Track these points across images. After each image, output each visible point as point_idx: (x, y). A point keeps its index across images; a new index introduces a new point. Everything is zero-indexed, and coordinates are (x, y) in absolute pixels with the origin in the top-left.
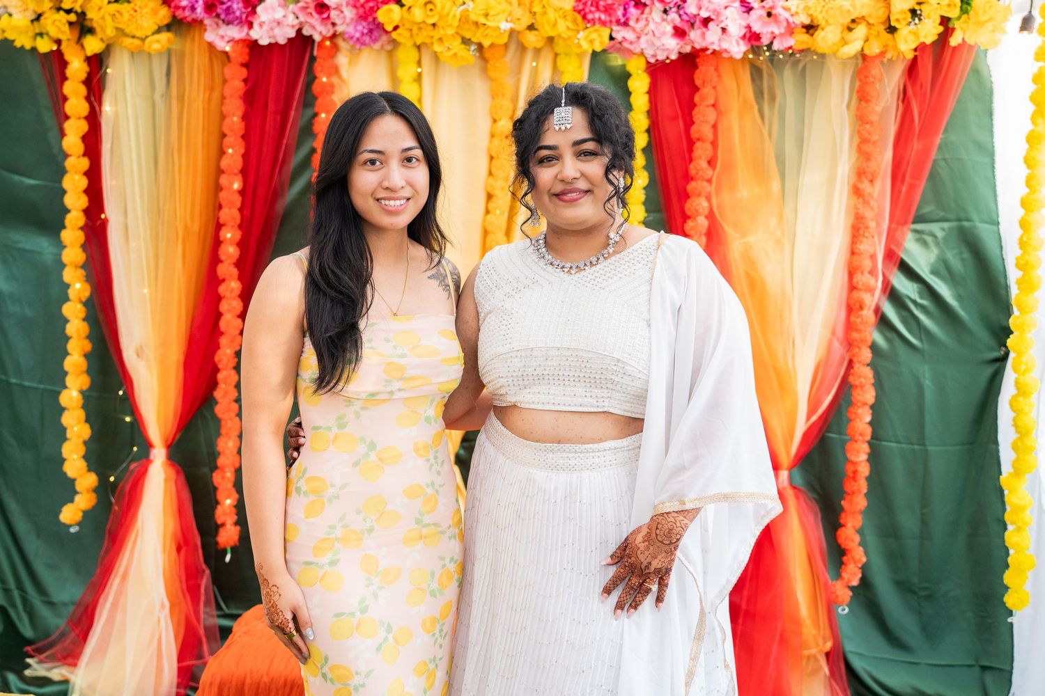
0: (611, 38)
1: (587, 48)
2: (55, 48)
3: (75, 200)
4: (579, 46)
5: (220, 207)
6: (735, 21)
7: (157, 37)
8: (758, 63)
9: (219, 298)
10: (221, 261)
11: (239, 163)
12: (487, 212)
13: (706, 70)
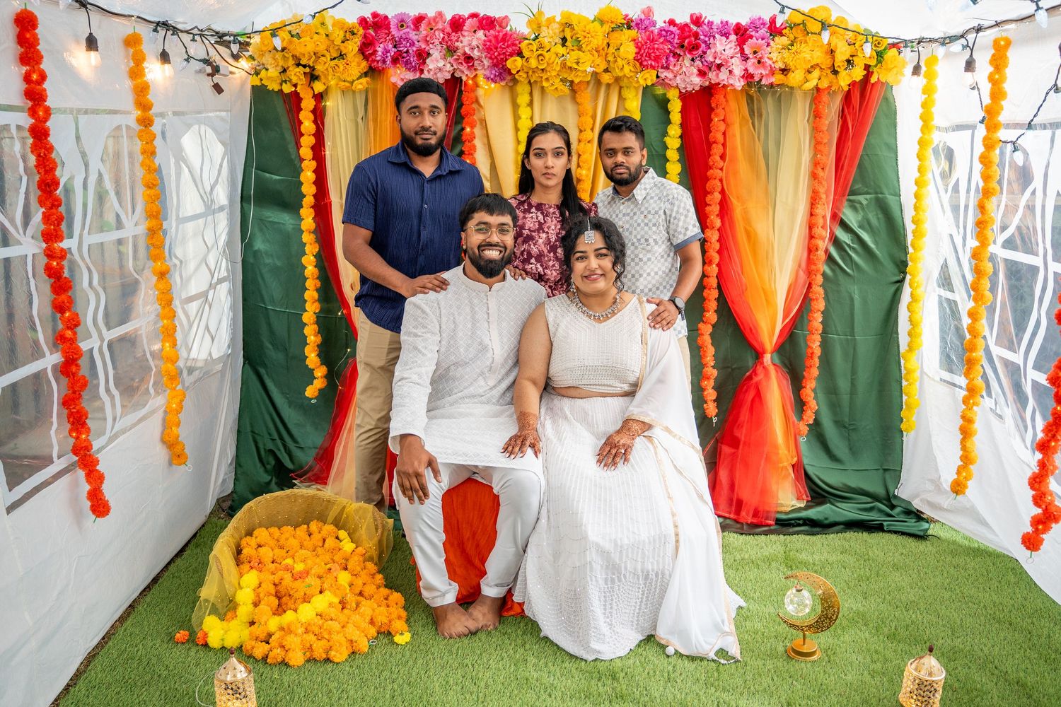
0: (658, 77)
1: (642, 83)
2: (293, 89)
3: (309, 189)
4: (638, 82)
6: (737, 67)
7: (360, 81)
8: (751, 93)
13: (719, 98)
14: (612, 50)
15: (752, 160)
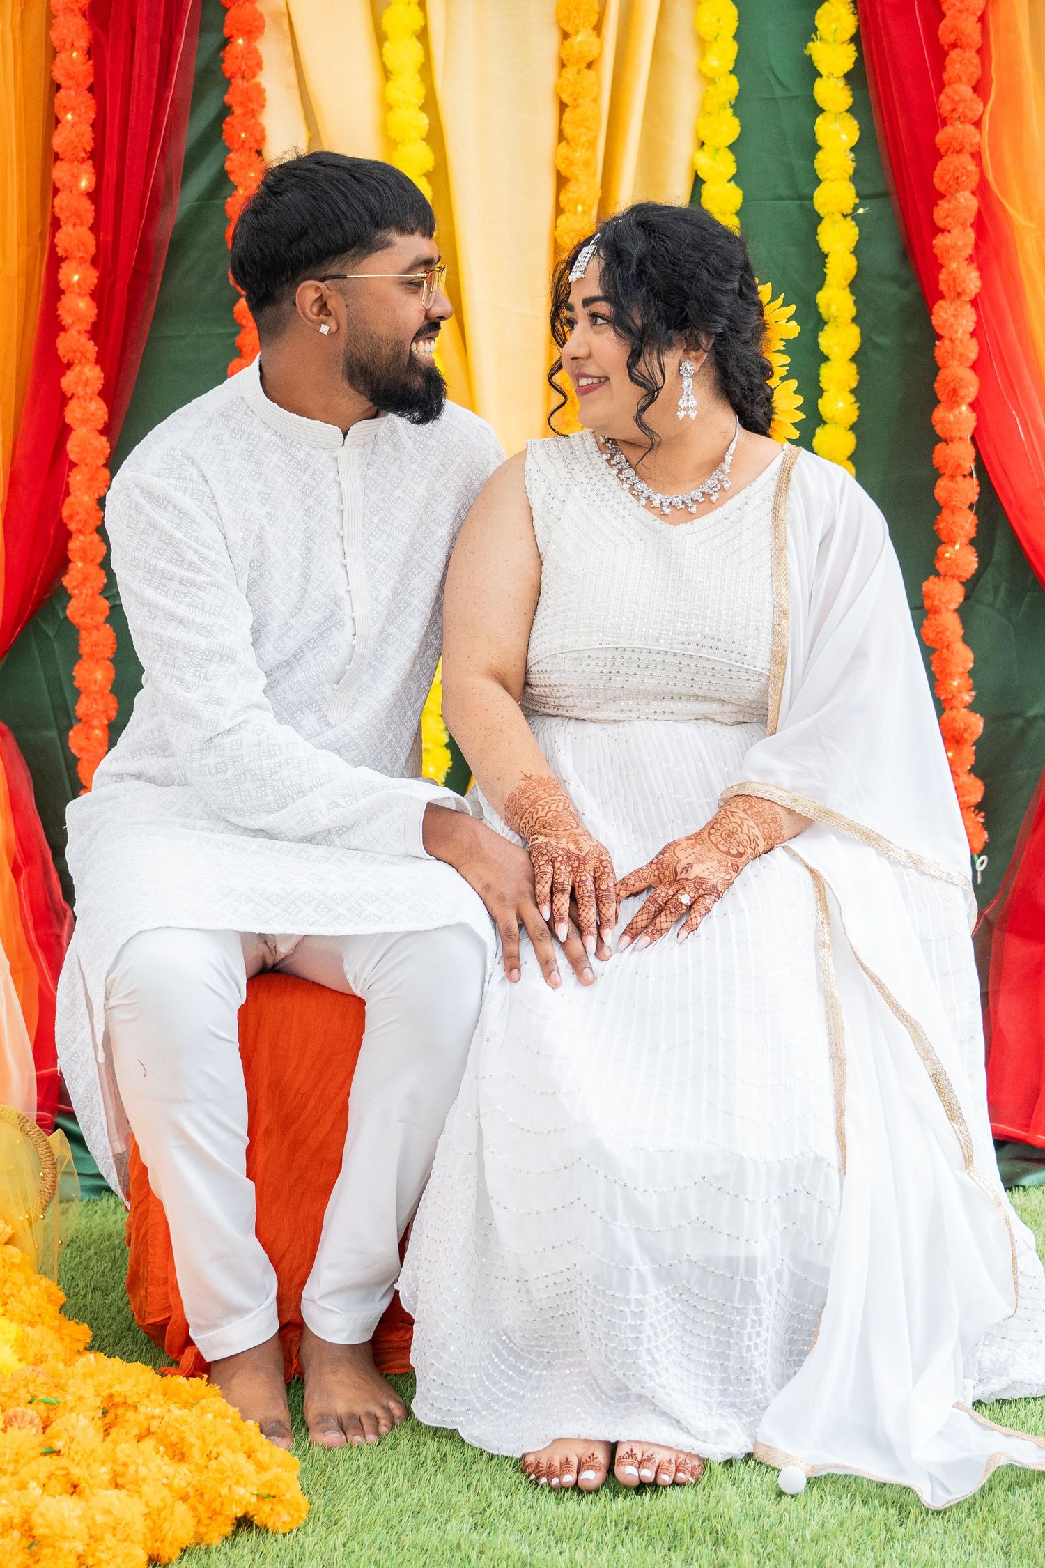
5: (56, 224)
10: (64, 329)
11: (87, 139)
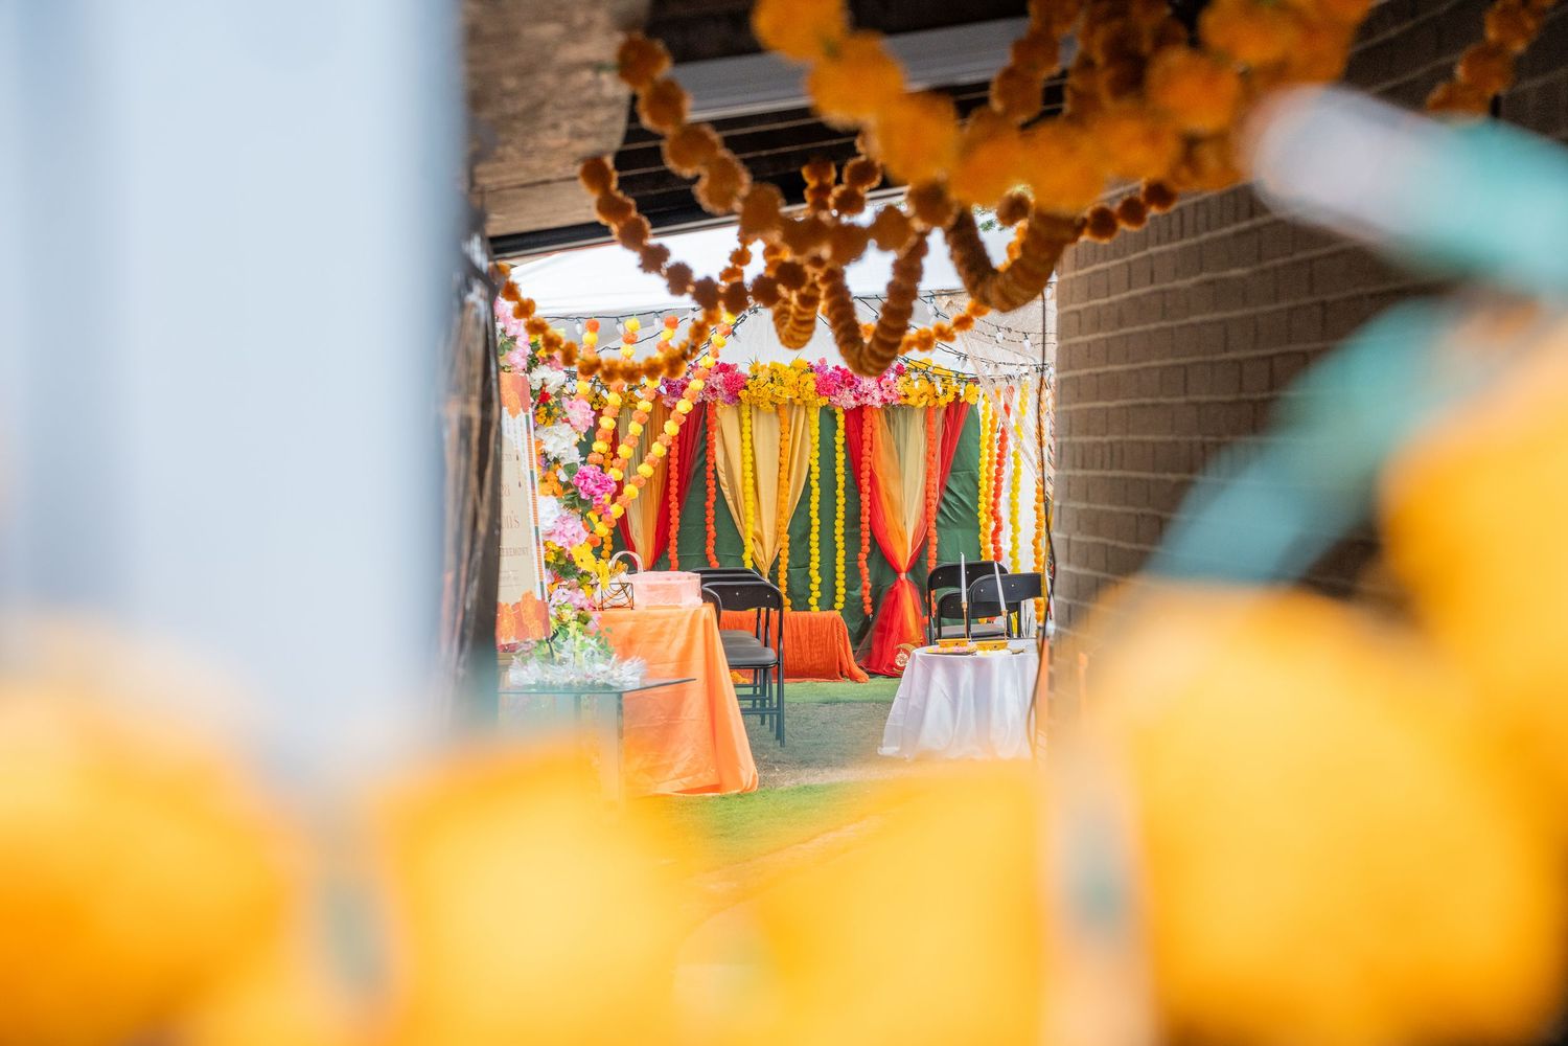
0: (829, 401)
1: (820, 405)
4: (817, 404)
6: (877, 394)
8: (887, 410)
9: (670, 509)
12: (780, 471)
13: (866, 414)
14: (801, 385)
15: (890, 452)
